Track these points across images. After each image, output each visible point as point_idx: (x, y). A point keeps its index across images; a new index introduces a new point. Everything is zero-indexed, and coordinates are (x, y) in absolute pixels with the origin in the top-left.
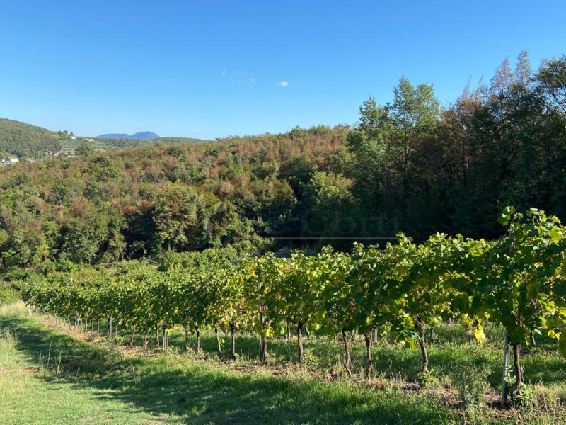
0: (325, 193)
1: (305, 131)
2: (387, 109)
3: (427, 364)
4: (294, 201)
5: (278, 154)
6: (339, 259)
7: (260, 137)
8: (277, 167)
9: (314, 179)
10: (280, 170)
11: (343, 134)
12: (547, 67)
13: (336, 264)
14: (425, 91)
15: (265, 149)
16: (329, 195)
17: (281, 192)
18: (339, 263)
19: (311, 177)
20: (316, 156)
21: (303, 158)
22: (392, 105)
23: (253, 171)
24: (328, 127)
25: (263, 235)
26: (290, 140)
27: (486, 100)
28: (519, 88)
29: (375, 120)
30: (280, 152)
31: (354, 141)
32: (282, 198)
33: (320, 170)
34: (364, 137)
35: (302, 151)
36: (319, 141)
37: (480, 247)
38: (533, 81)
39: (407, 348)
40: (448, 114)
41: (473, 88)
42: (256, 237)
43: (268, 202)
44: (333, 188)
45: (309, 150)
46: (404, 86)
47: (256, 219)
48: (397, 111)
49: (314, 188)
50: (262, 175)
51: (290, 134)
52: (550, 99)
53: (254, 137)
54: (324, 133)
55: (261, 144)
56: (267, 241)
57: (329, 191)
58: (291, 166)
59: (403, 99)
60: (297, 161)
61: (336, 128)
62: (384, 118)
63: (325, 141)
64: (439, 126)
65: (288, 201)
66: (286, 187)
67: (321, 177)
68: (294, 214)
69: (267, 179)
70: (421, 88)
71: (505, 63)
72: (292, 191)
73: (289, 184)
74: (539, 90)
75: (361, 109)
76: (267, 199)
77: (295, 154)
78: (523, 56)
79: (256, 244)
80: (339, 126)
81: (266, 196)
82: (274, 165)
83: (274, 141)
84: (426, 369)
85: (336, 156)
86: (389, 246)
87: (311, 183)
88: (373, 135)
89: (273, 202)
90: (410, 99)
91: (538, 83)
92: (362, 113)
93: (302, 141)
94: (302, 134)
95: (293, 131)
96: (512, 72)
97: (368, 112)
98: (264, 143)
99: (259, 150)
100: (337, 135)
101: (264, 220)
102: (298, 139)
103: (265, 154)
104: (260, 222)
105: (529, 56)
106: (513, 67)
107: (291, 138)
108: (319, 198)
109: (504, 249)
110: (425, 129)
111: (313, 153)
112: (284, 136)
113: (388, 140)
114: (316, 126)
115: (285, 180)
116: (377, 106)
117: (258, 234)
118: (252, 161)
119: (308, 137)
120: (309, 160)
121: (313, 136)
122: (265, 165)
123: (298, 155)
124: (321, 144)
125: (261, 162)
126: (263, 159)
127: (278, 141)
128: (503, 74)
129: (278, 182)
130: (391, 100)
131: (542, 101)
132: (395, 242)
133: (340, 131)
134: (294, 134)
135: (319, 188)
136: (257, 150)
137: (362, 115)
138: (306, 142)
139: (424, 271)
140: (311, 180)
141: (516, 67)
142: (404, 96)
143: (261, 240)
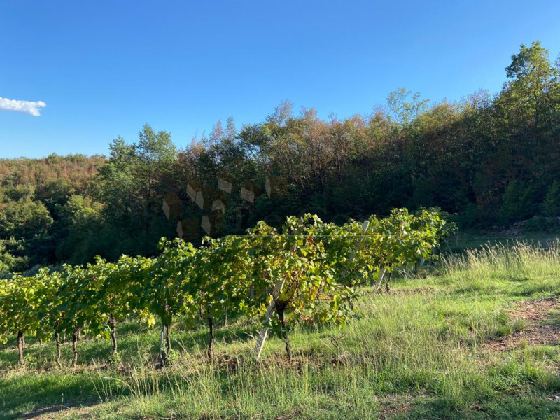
0: (82, 214)
1: (62, 158)
2: (133, 148)
3: (116, 348)
4: (50, 221)
5: (33, 177)
6: (56, 277)
7: (14, 160)
8: (32, 189)
9: (71, 201)
10: (36, 192)
11: (99, 163)
12: (245, 130)
13: (52, 282)
14: (164, 136)
15: (19, 172)
16: (85, 216)
17: (36, 213)
18: (55, 280)
19: (68, 199)
20: (72, 180)
21: (59, 182)
22: (137, 145)
23: (6, 193)
24: (86, 156)
25: (16, 254)
26: (46, 166)
27: (207, 148)
28: (228, 142)
29: (122, 156)
30: (35, 175)
31: (105, 172)
32: (38, 218)
33: (77, 193)
34: (113, 169)
35: (58, 176)
36: (76, 167)
37: (148, 263)
38: (237, 138)
39: (104, 340)
40: (181, 155)
41: (199, 139)
42: (7, 255)
43: (22, 222)
44: (90, 210)
45: (66, 175)
46: (148, 131)
47: (9, 239)
48: (142, 150)
49: (71, 209)
50: (16, 196)
51: (47, 160)
52: (248, 152)
53: (8, 160)
54: (81, 161)
55: (14, 167)
56: (20, 259)
57: (86, 212)
58: (46, 189)
59: (147, 141)
60: (53, 185)
61: (93, 157)
62: (131, 154)
63: (82, 168)
64: (176, 166)
65: (43, 221)
66: (42, 209)
67: (78, 200)
68: (50, 233)
69: (21, 200)
70: (162, 134)
71: (219, 124)
72: (48, 212)
73: (45, 206)
74: (241, 145)
75: (111, 146)
76: (20, 219)
77: (51, 178)
78: (230, 120)
79: (8, 263)
80: (96, 156)
81: (20, 216)
82: (28, 187)
83: (29, 166)
84: (116, 352)
85: (93, 182)
86: (89, 265)
87: (68, 205)
88: (122, 168)
89: (27, 221)
90: (152, 142)
91: (240, 140)
92: (112, 148)
93: (58, 166)
94: (58, 160)
95: (50, 157)
96: (223, 130)
97: (117, 149)
98: (17, 165)
99: (12, 173)
100: (94, 164)
101: (17, 239)
102: (55, 165)
103: (19, 177)
104: (13, 241)
105: (234, 121)
106: (224, 127)
107: (48, 163)
108: (75, 218)
110: (166, 166)
111: (70, 178)
112: (40, 161)
113: (135, 172)
114: (74, 154)
115: (40, 202)
116: (125, 144)
117: (10, 253)
118: (5, 183)
119: (65, 163)
120: (66, 184)
121: (70, 163)
122: (19, 188)
123: (55, 180)
124: (78, 170)
125: (15, 185)
126: (16, 183)
127: (33, 166)
128: (217, 132)
129: (33, 204)
131: (243, 152)
132: (94, 262)
133: (97, 160)
134: (50, 161)
135: (76, 210)
136: (10, 173)
137: (112, 151)
138: (63, 168)
139: (116, 281)
140: (68, 202)
141: (226, 128)
142: (148, 139)
143: (13, 259)
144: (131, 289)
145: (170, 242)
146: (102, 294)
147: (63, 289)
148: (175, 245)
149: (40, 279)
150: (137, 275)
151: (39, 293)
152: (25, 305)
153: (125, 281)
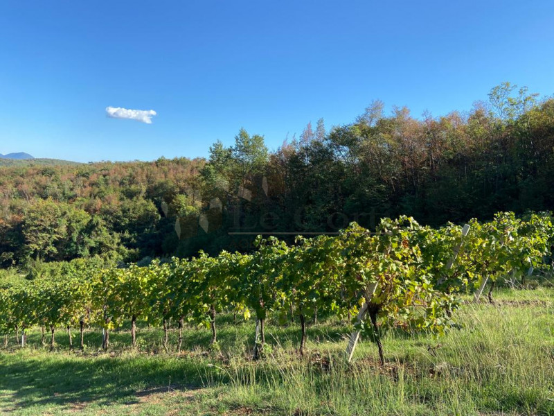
0: (184, 211)
1: (169, 161)
2: (230, 151)
3: (215, 338)
4: (158, 218)
5: (145, 178)
6: (165, 268)
7: (129, 163)
8: (144, 189)
9: (175, 200)
10: (147, 191)
11: (200, 165)
12: (335, 132)
13: (162, 272)
14: (258, 139)
15: (134, 174)
16: (187, 213)
17: (146, 210)
18: (165, 271)
19: (173, 198)
20: (177, 181)
21: (167, 183)
22: (234, 148)
23: (122, 192)
24: (189, 159)
25: (129, 246)
26: (156, 168)
27: (297, 150)
28: (317, 144)
29: (221, 158)
30: (147, 177)
31: (205, 173)
32: (148, 214)
33: (182, 192)
34: (213, 171)
35: (166, 176)
36: (181, 169)
38: (327, 140)
39: (205, 329)
40: (273, 157)
41: (290, 141)
42: (122, 247)
43: (135, 218)
44: (191, 208)
45: (172, 176)
46: (243, 135)
47: (123, 232)
48: (238, 153)
49: (176, 207)
50: (131, 195)
51: (156, 163)
52: (336, 153)
53: (124, 162)
54: (184, 163)
55: (130, 169)
56: (132, 250)
57: (188, 210)
58: (156, 188)
59: (242, 144)
60: (161, 185)
61: (195, 160)
62: (228, 157)
63: (186, 170)
64: (268, 167)
65: (153, 217)
66: (152, 206)
67: (182, 198)
68: (158, 228)
69: (135, 198)
70: (256, 138)
71: (309, 126)
72: (156, 209)
73: (154, 203)
74: (330, 146)
75: (211, 149)
76: (133, 215)
77: (160, 179)
78: (320, 122)
79: (122, 254)
80: (198, 158)
81: (133, 213)
82: (141, 187)
83: (142, 168)
84: (215, 341)
85: (195, 182)
86: (194, 258)
87: (173, 203)
88: (219, 170)
89: (139, 217)
90: (248, 145)
91: (329, 142)
92: (211, 152)
93: (166, 168)
94: (166, 163)
95: (159, 160)
96: (313, 132)
97: (216, 152)
98: (132, 167)
99: (128, 174)
100: (195, 166)
101: (130, 233)
102: (163, 167)
103: (134, 178)
104: (127, 235)
105: (324, 123)
106: (314, 129)
107: (157, 166)
108: (179, 215)
109: (257, 261)
110: (259, 167)
111: (175, 179)
112: (151, 164)
113: (231, 173)
114: (179, 157)
115: (150, 200)
116: (223, 147)
117: (124, 245)
118: (122, 183)
119: (171, 166)
120: (172, 185)
121: (176, 166)
122: (133, 187)
123: (163, 180)
124: (183, 172)
125: (130, 185)
126: (131, 183)
127: (145, 168)
128: (308, 133)
129: (144, 202)
130: (233, 144)
131: (332, 153)
132: (198, 256)
133: (198, 163)
134: (159, 163)
135: (180, 207)
136: (126, 174)
137: (211, 154)
138: (170, 169)
139: (216, 275)
140: (174, 201)
141: (315, 129)
142: (243, 142)
143: (127, 251)
144: (230, 283)
145: (266, 240)
146: (204, 286)
147: (171, 279)
148: (269, 243)
149: (152, 269)
150: (235, 269)
151: (151, 282)
152: (139, 291)
153: (225, 275)
